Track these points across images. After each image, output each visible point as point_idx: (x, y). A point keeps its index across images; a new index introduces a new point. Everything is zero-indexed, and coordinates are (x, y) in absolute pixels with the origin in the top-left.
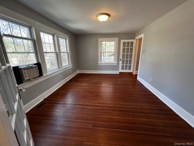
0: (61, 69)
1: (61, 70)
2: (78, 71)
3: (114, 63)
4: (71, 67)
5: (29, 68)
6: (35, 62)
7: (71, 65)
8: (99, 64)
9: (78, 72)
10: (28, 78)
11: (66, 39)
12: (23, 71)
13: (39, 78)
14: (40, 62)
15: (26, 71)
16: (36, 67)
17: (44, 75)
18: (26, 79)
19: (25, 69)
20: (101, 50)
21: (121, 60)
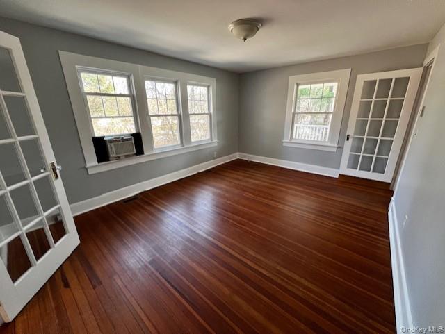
0: (186, 146)
1: (186, 148)
2: (238, 153)
3: (329, 144)
4: (216, 145)
5: (118, 140)
6: (134, 131)
7: (215, 140)
8: (284, 144)
9: (237, 156)
10: (114, 155)
11: (208, 87)
12: (109, 145)
13: (135, 156)
14: (140, 131)
15: (112, 144)
16: (130, 139)
17: (145, 154)
18: (112, 155)
19: (111, 141)
20: (295, 108)
21: (348, 139)
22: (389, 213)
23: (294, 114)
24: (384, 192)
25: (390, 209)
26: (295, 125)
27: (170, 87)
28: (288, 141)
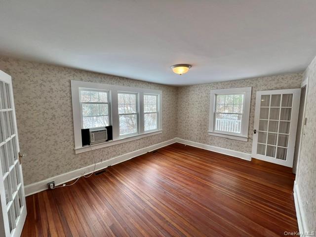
0: (141, 134)
3: (241, 135)
4: (161, 132)
5: (98, 132)
6: (107, 125)
7: (161, 130)
8: (209, 134)
9: (176, 141)
11: (157, 96)
12: (91, 134)
13: (107, 142)
14: (112, 125)
15: (93, 134)
16: (105, 130)
17: (114, 140)
18: (92, 141)
19: (93, 132)
20: (216, 110)
21: (255, 133)
22: (294, 194)
23: (214, 114)
24: (288, 175)
25: (294, 190)
26: (217, 119)
27: (133, 97)
28: (212, 131)
